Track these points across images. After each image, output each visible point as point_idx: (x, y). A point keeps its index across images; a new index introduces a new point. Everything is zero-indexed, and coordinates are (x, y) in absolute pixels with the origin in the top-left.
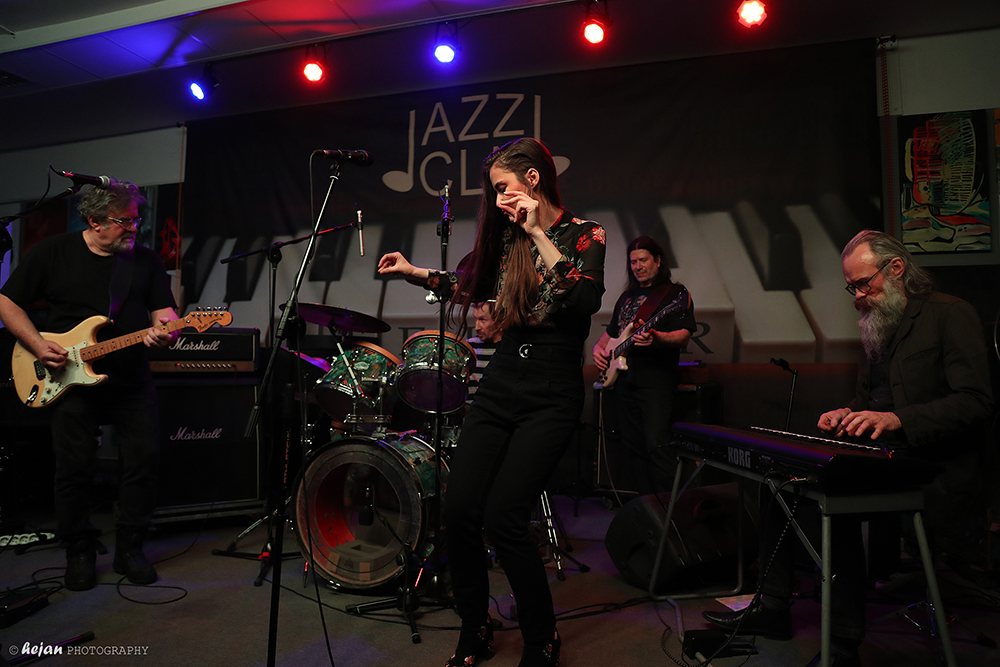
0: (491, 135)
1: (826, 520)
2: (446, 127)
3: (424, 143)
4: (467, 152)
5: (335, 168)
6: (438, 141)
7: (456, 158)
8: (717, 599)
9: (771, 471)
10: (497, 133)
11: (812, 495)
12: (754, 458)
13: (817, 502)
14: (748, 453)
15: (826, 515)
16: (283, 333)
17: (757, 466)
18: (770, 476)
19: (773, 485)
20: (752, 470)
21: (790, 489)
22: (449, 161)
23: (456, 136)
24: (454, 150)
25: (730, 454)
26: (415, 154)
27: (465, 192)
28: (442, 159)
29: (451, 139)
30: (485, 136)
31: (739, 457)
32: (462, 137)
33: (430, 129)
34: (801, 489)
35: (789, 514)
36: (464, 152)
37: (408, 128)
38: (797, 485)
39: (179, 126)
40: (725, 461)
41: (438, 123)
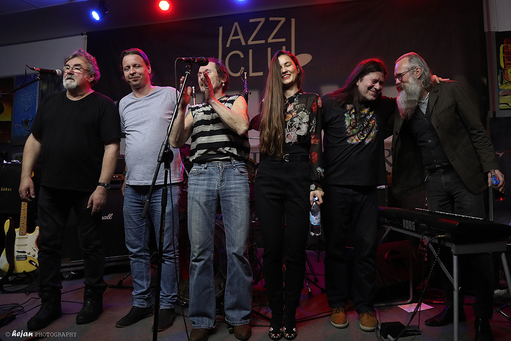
0: (266, 41)
1: (455, 258)
2: (241, 37)
3: (228, 46)
4: (253, 51)
5: (188, 67)
6: (236, 45)
7: (246, 55)
8: (399, 306)
9: (426, 232)
10: (270, 40)
11: (448, 244)
12: (417, 225)
13: (450, 248)
14: (413, 223)
15: (455, 255)
16: (162, 159)
17: (418, 230)
18: (425, 235)
19: (427, 239)
20: (416, 232)
21: (436, 241)
22: (242, 56)
23: (246, 42)
24: (245, 50)
25: (404, 224)
26: (222, 52)
27: (251, 74)
28: (238, 55)
29: (244, 44)
30: (263, 42)
31: (408, 224)
32: (250, 42)
33: (231, 38)
34: (442, 241)
35: (436, 255)
36: (251, 51)
37: (218, 37)
38: (440, 239)
39: (82, 35)
40: (401, 227)
41: (236, 34)
